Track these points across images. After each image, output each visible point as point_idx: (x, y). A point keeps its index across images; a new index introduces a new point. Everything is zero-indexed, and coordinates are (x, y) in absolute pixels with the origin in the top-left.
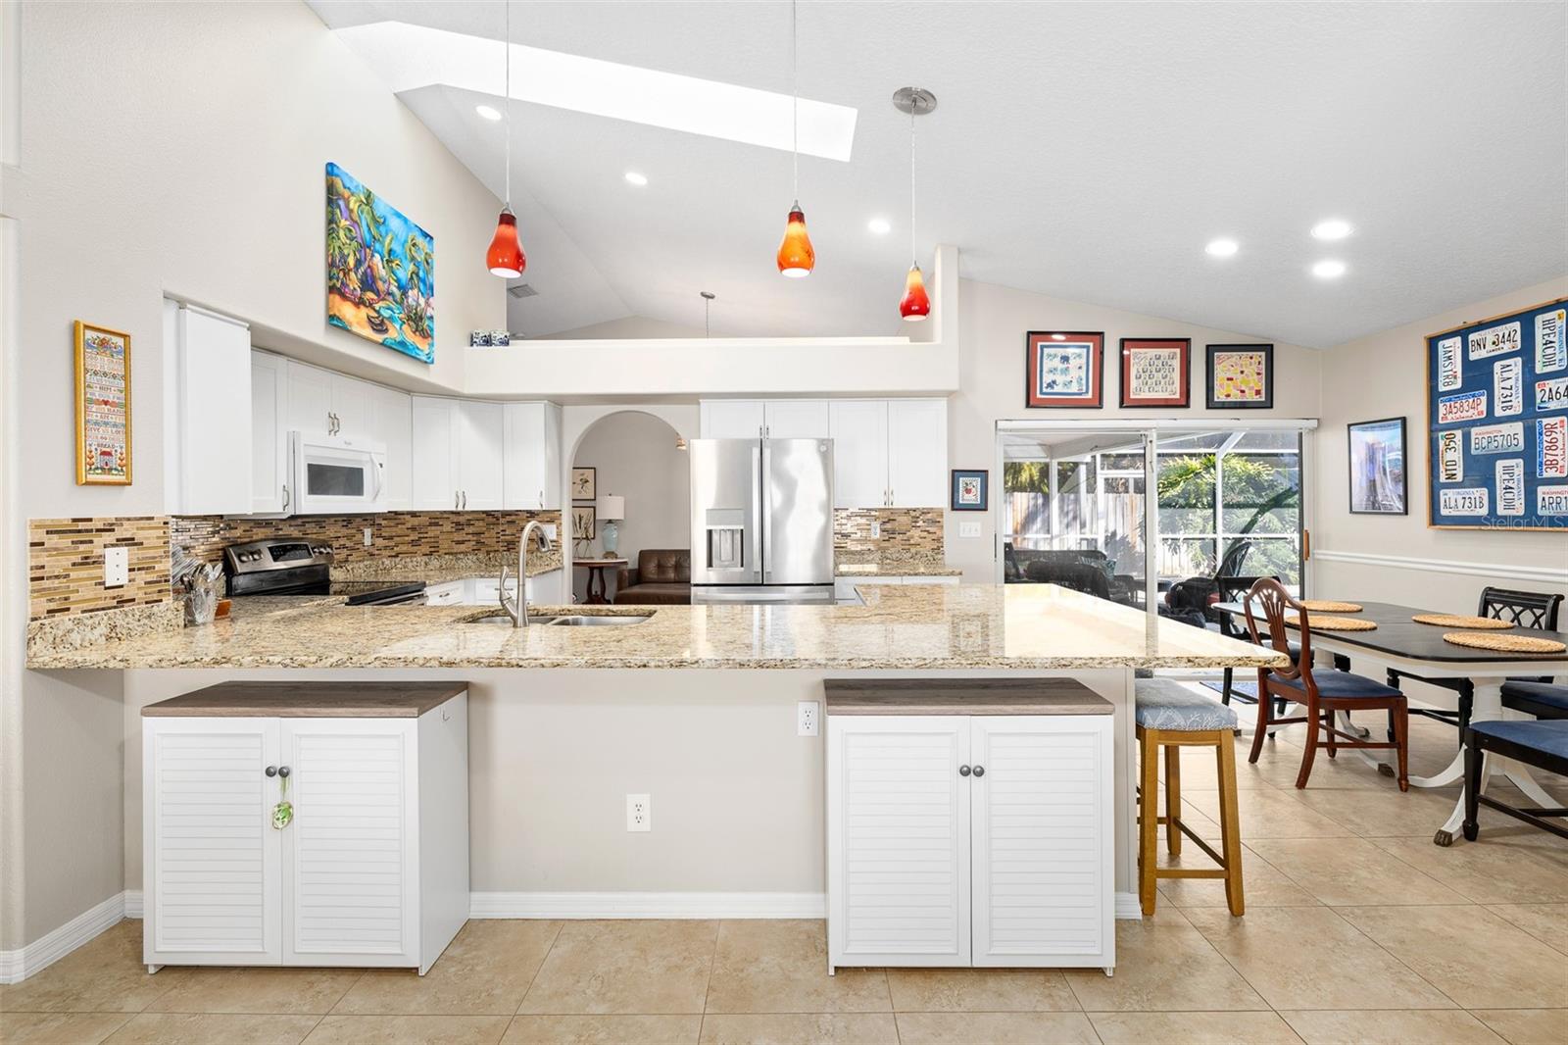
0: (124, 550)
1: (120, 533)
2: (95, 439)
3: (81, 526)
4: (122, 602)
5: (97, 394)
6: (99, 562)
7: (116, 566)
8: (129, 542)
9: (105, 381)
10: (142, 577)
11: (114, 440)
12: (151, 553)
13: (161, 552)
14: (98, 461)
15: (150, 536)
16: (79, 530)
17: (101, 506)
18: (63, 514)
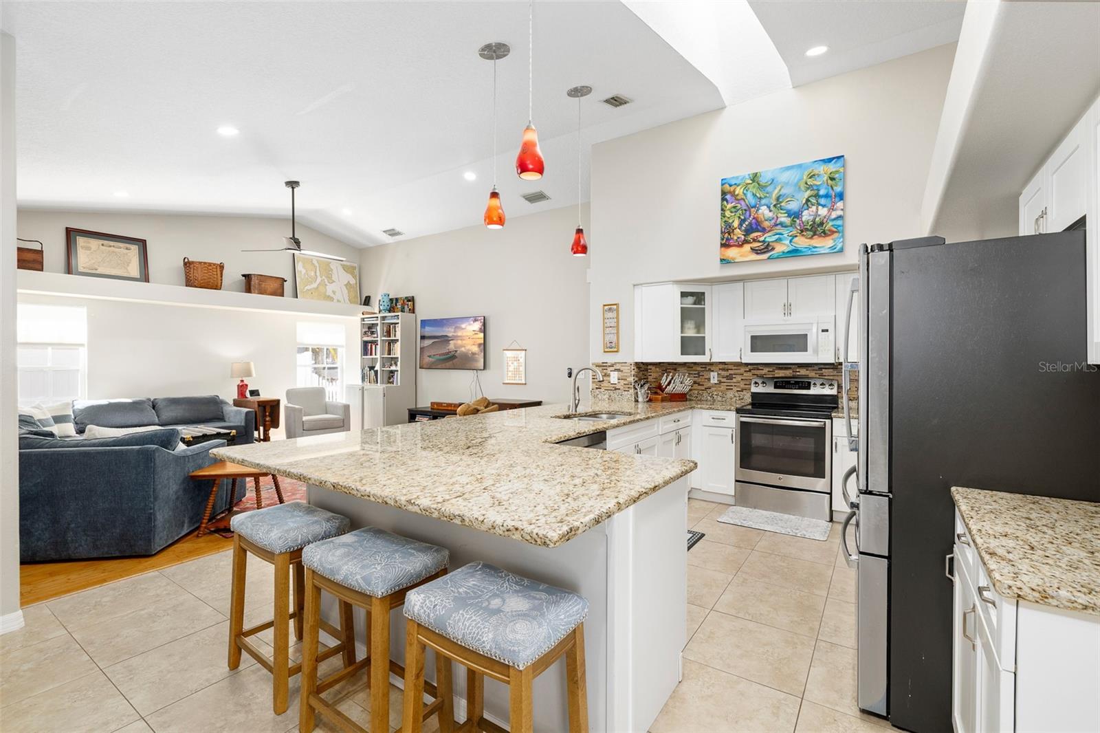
0: (616, 373)
1: (616, 367)
2: (608, 339)
3: (604, 364)
4: (616, 389)
5: (608, 325)
6: (609, 376)
7: (614, 377)
8: (618, 370)
9: (611, 320)
10: (622, 382)
11: (614, 339)
12: (625, 374)
13: (629, 374)
14: (609, 345)
15: (626, 369)
16: (603, 366)
17: (610, 358)
18: (600, 361)
